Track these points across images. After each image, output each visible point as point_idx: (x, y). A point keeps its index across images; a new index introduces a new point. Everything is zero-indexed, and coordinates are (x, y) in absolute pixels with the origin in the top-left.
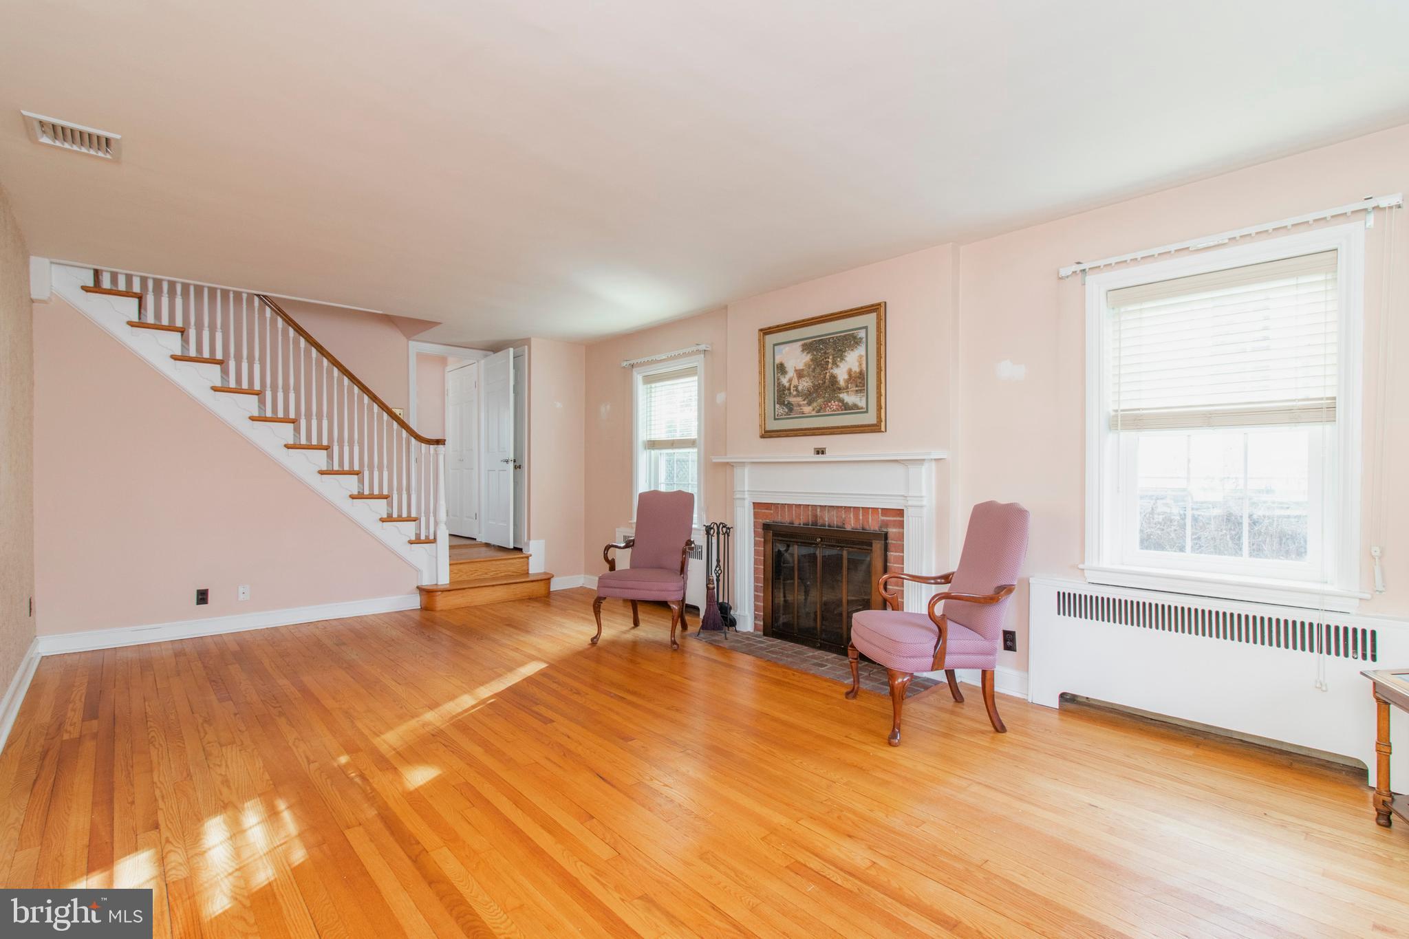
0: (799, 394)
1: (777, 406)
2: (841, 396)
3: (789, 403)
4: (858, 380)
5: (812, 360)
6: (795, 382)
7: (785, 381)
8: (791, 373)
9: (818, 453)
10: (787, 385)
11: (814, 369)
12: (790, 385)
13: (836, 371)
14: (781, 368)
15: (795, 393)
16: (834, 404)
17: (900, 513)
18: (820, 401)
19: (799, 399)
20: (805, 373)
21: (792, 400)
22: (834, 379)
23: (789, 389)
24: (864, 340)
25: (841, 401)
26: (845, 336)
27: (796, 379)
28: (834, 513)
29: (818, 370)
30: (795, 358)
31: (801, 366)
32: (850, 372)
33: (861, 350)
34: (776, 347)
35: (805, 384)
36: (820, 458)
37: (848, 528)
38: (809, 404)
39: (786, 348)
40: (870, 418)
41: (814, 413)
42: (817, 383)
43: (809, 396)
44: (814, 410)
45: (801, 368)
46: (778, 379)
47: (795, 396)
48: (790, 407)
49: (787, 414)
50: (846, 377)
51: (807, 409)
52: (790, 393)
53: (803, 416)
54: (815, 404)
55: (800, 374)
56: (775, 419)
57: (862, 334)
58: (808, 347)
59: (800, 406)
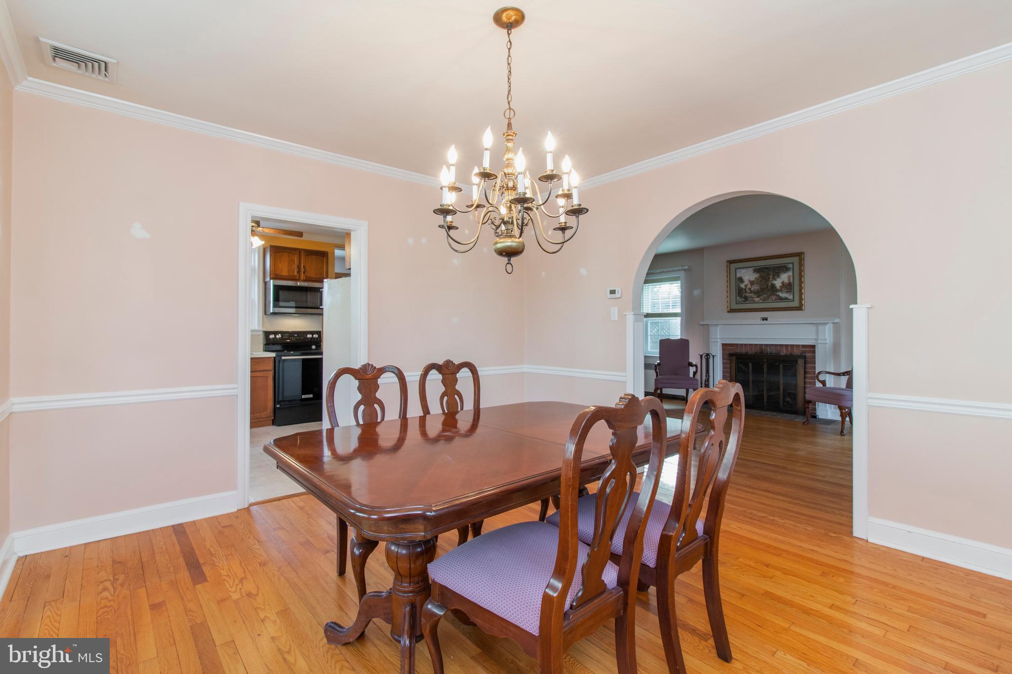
0: (751, 292)
1: (738, 298)
2: (778, 293)
3: (746, 296)
4: (788, 287)
5: (760, 277)
6: (749, 286)
7: (743, 286)
8: (746, 282)
9: (763, 320)
10: (744, 288)
11: (761, 281)
12: (746, 288)
13: (774, 282)
14: (741, 280)
15: (749, 292)
16: (774, 297)
17: (814, 347)
18: (764, 296)
19: (752, 295)
20: (755, 282)
21: (747, 295)
22: (773, 286)
23: (745, 290)
24: (792, 268)
25: (779, 296)
26: (780, 266)
27: (750, 286)
28: (773, 347)
29: (764, 281)
30: (748, 276)
31: (752, 279)
32: (783, 283)
33: (790, 273)
34: (737, 270)
35: (755, 287)
36: (765, 322)
37: (782, 354)
38: (758, 297)
39: (744, 271)
40: (796, 304)
41: (761, 301)
42: (762, 287)
43: (758, 293)
44: (761, 300)
45: (753, 280)
46: (738, 285)
47: (749, 293)
48: (746, 299)
49: (744, 301)
50: (781, 285)
51: (757, 299)
52: (746, 292)
53: (754, 302)
54: (762, 297)
55: (752, 283)
56: (736, 304)
57: (790, 266)
58: (757, 270)
59: (752, 297)
